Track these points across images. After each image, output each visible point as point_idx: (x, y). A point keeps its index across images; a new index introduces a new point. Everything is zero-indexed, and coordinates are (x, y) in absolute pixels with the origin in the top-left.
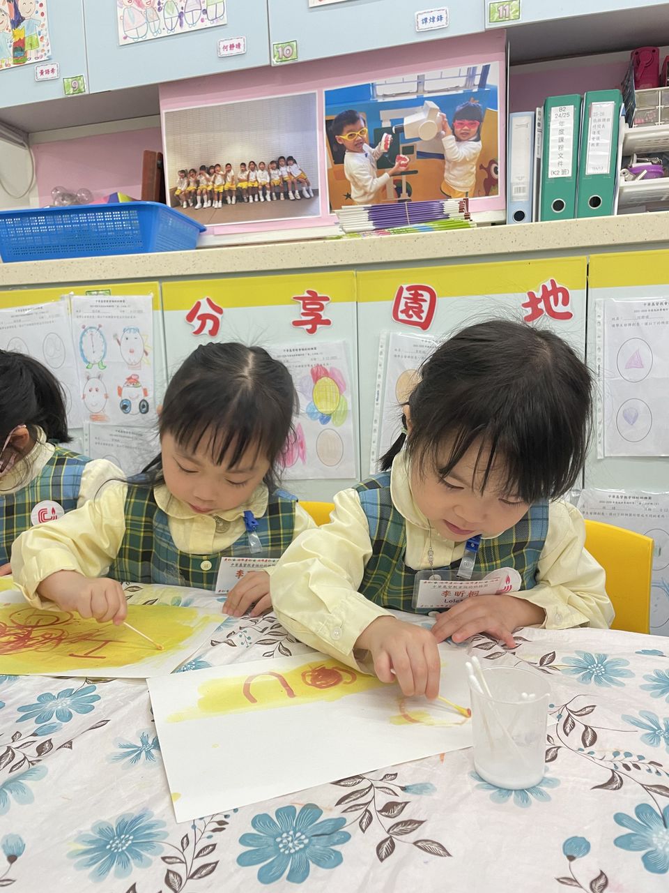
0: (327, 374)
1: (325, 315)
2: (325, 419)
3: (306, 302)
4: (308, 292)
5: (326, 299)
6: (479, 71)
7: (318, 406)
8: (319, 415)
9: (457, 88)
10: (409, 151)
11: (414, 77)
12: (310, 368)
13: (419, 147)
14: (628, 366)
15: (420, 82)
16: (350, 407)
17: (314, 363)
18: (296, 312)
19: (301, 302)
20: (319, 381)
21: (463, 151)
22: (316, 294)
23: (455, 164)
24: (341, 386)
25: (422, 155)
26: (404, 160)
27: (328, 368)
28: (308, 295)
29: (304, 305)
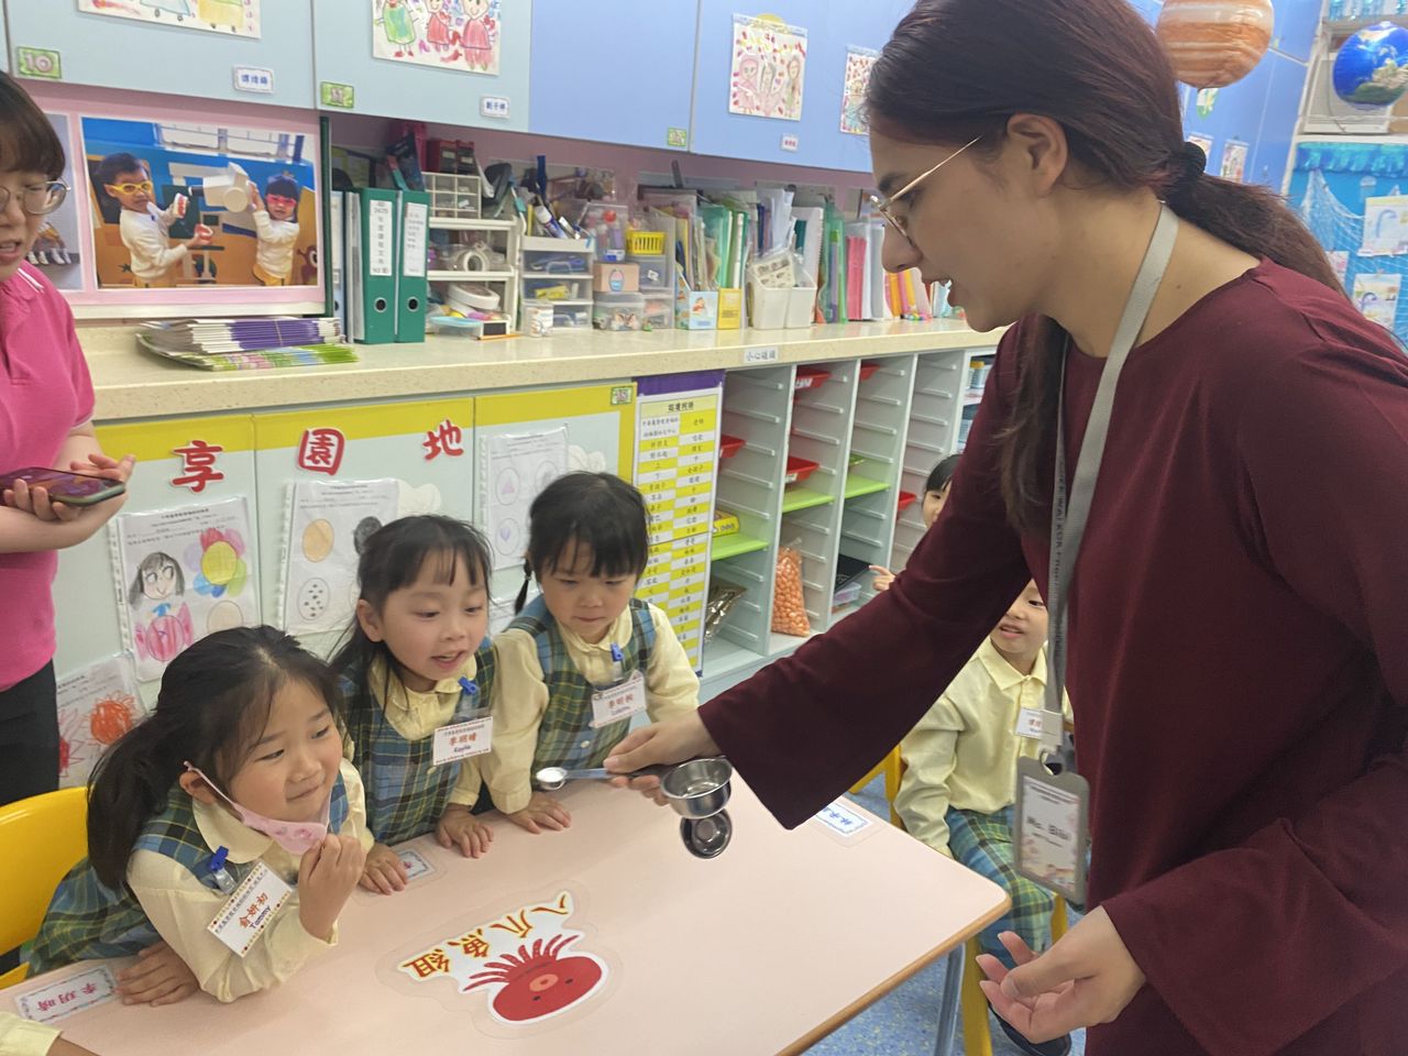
0: (220, 537)
1: (215, 469)
2: (219, 591)
3: (192, 454)
4: (195, 443)
5: (218, 449)
6: (292, 140)
7: (209, 577)
8: (212, 587)
9: (268, 155)
10: (212, 221)
12: (200, 533)
13: (224, 218)
14: (504, 493)
15: (222, 137)
16: (250, 571)
17: (205, 527)
18: (176, 467)
20: (211, 547)
21: (279, 232)
22: (204, 443)
23: (270, 245)
24: (238, 549)
25: (228, 228)
26: (205, 232)
27: (223, 531)
28: (195, 447)
29: (189, 458)
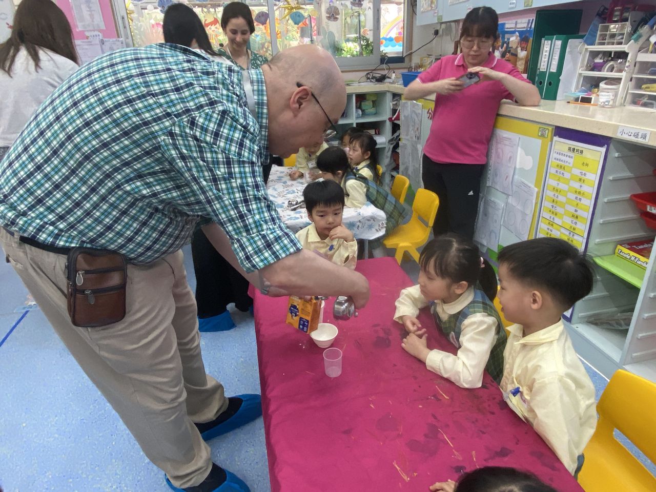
6: (531, 21)
9: (524, 28)
10: (509, 52)
11: (514, 21)
15: (516, 23)
21: (522, 54)
23: (520, 59)
26: (508, 55)
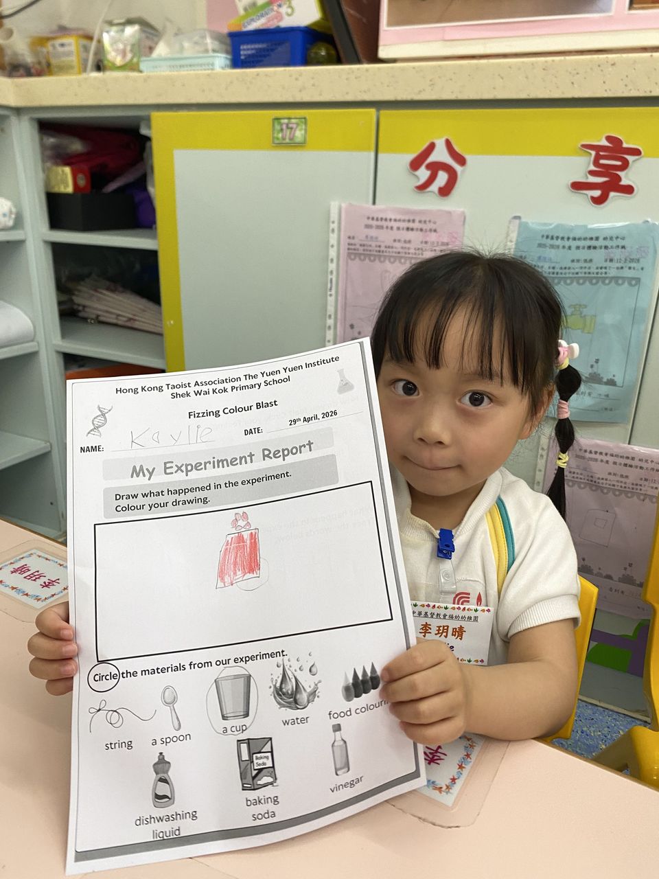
1: (626, 178)
3: (601, 153)
4: (609, 138)
5: (636, 152)
18: (581, 167)
19: (593, 153)
22: (620, 142)
28: (606, 144)
29: (597, 158)
